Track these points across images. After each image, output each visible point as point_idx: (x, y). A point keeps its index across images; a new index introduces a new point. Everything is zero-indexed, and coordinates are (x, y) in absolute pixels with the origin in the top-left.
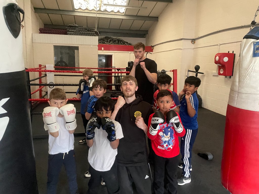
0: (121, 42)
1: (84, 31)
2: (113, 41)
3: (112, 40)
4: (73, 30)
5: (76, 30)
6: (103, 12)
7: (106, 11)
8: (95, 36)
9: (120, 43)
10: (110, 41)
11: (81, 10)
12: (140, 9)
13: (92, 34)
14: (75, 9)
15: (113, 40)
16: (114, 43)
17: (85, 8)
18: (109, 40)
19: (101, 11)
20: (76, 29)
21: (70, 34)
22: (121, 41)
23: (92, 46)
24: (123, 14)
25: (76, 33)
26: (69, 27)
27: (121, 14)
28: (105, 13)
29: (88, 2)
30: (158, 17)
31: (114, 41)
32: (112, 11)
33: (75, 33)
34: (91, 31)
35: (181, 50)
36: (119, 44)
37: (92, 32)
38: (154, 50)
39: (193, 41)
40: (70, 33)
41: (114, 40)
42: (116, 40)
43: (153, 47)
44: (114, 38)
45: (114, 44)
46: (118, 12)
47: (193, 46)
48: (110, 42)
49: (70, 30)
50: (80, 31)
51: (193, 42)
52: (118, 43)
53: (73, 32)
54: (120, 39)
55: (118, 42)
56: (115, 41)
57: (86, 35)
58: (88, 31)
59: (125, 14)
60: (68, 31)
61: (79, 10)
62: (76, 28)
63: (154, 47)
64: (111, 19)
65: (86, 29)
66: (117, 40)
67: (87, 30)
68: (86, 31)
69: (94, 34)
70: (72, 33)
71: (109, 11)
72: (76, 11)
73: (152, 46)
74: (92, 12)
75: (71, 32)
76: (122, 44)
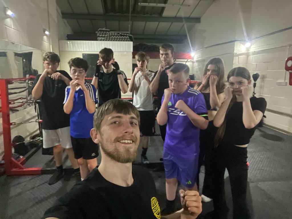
1: (116, 36)
3: (147, 47)
4: (104, 35)
5: (108, 35)
8: (129, 41)
11: (112, 13)
12: (180, 8)
13: (125, 39)
20: (107, 33)
21: (101, 40)
23: (125, 53)
25: (108, 38)
26: (99, 32)
27: (158, 16)
30: (200, 18)
33: (106, 38)
34: (124, 35)
36: (155, 51)
44: (149, 45)
45: (149, 51)
48: (144, 50)
49: (101, 35)
50: (112, 35)
53: (104, 37)
57: (119, 40)
59: (162, 16)
60: (99, 37)
64: (146, 23)
66: (152, 47)
67: (120, 35)
69: (128, 39)
75: (102, 38)
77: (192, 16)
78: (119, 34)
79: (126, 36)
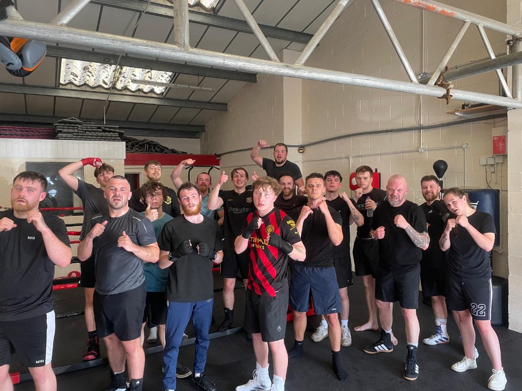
0: (156, 148)
1: (95, 132)
2: (138, 146)
4: (71, 131)
5: (78, 130)
6: (120, 90)
7: (126, 89)
8: (118, 140)
9: (154, 149)
10: (133, 146)
11: (73, 85)
14: (61, 84)
15: (138, 143)
16: (141, 149)
17: (81, 83)
18: (130, 143)
19: (117, 90)
20: (77, 127)
21: (66, 138)
22: (156, 145)
23: (112, 161)
24: (162, 97)
25: (78, 135)
26: (62, 125)
27: (157, 96)
28: (125, 93)
29: (91, 73)
30: (226, 104)
31: (140, 145)
32: (139, 90)
33: (75, 135)
34: (110, 132)
36: (151, 151)
38: (220, 163)
39: (301, 149)
40: (64, 135)
41: (140, 143)
42: (144, 144)
43: (219, 156)
44: (140, 140)
45: (142, 151)
46: (152, 91)
47: (302, 158)
48: (132, 149)
49: (65, 130)
50: (88, 131)
51: (302, 151)
52: (149, 151)
53: (72, 133)
54: (152, 142)
55: (150, 147)
56: (142, 146)
57: (100, 140)
58: (104, 131)
59: (165, 96)
60: (61, 132)
61: (69, 87)
62: (77, 125)
63: (222, 157)
64: (135, 105)
66: (146, 143)
67: (101, 130)
68: (100, 132)
69: (117, 137)
70: (69, 135)
71: (133, 90)
72: (61, 87)
73: (217, 154)
74: (97, 90)
75: (67, 134)
76: (156, 151)
77: (214, 100)
78: (100, 128)
79: (114, 132)
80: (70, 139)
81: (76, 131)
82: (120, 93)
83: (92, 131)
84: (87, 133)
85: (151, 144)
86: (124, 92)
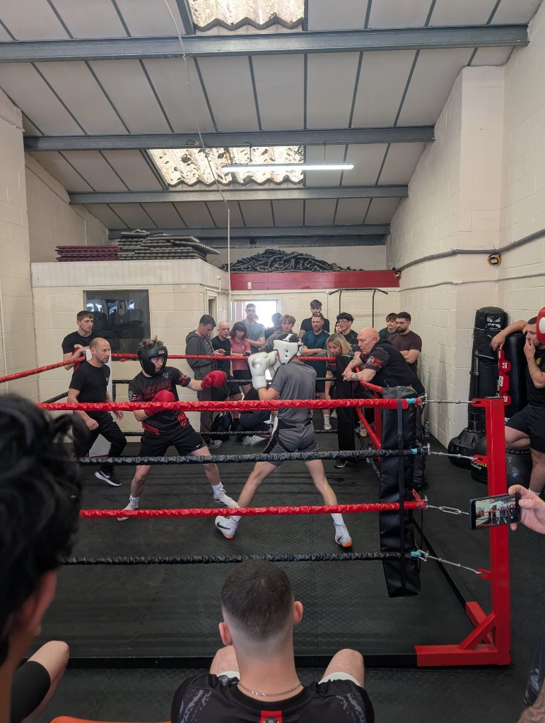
0: (306, 265)
1: (161, 247)
2: (282, 261)
3: (280, 259)
4: (132, 247)
5: (141, 246)
6: (242, 185)
7: (250, 180)
9: (303, 265)
10: (275, 261)
11: (184, 185)
13: (184, 254)
14: (169, 185)
15: (283, 257)
16: (285, 266)
17: (194, 180)
18: (272, 258)
19: (238, 184)
20: (141, 241)
21: (126, 258)
22: (306, 259)
23: (183, 287)
24: (301, 186)
25: (141, 253)
26: (123, 240)
27: (295, 187)
28: (251, 187)
30: (407, 186)
32: (269, 181)
33: (136, 253)
34: (180, 245)
35: (454, 286)
36: (299, 269)
37: (183, 248)
38: (401, 281)
39: (494, 258)
40: (124, 254)
41: (285, 258)
42: (291, 258)
44: (287, 252)
45: (285, 269)
46: (287, 180)
47: (495, 272)
48: (272, 267)
49: (127, 247)
50: (152, 246)
51: (495, 261)
52: (295, 268)
53: (133, 250)
54: (302, 255)
55: (297, 263)
56: (288, 261)
57: (168, 257)
58: (174, 245)
59: (306, 185)
60: (121, 250)
61: (179, 188)
62: (142, 239)
63: (403, 273)
65: (168, 241)
66: (293, 257)
67: (170, 244)
68: (167, 246)
70: (131, 254)
71: (260, 181)
72: (171, 189)
73: (396, 268)
74: (212, 187)
75: (127, 253)
76: (306, 269)
77: (382, 181)
79: (185, 245)
80: (132, 258)
81: (138, 247)
82: (243, 188)
83: (157, 246)
84: (151, 249)
85: (300, 259)
86: (248, 187)
